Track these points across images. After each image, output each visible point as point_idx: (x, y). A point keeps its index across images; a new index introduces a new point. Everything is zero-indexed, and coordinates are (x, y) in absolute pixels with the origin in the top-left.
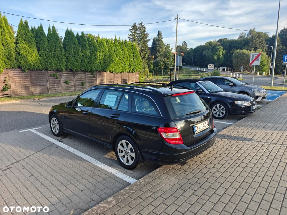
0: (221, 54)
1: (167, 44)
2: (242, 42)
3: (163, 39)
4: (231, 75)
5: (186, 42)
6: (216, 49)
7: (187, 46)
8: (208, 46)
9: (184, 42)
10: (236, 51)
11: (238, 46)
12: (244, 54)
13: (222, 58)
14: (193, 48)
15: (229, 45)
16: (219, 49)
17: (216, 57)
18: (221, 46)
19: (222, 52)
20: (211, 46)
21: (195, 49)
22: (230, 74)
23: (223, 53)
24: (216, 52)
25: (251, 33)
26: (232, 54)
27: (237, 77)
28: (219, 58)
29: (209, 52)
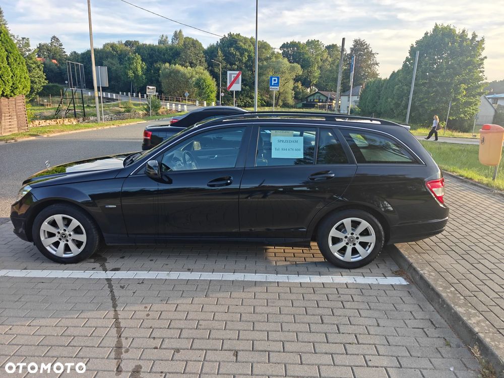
0: (139, 69)
1: (23, 38)
2: (169, 50)
3: (7, 26)
4: (168, 106)
5: (57, 39)
6: (129, 59)
7: (62, 47)
8: (111, 52)
9: (54, 37)
10: (163, 66)
11: (163, 57)
12: (178, 72)
13: (142, 77)
14: (79, 52)
15: (149, 54)
16: (134, 59)
17: (131, 74)
18: (137, 54)
19: (141, 66)
20: (117, 52)
21: (83, 54)
22: (166, 105)
23: (142, 68)
24: (130, 64)
25: (177, 38)
26: (159, 69)
27: (179, 110)
28: (136, 76)
29: (114, 62)
